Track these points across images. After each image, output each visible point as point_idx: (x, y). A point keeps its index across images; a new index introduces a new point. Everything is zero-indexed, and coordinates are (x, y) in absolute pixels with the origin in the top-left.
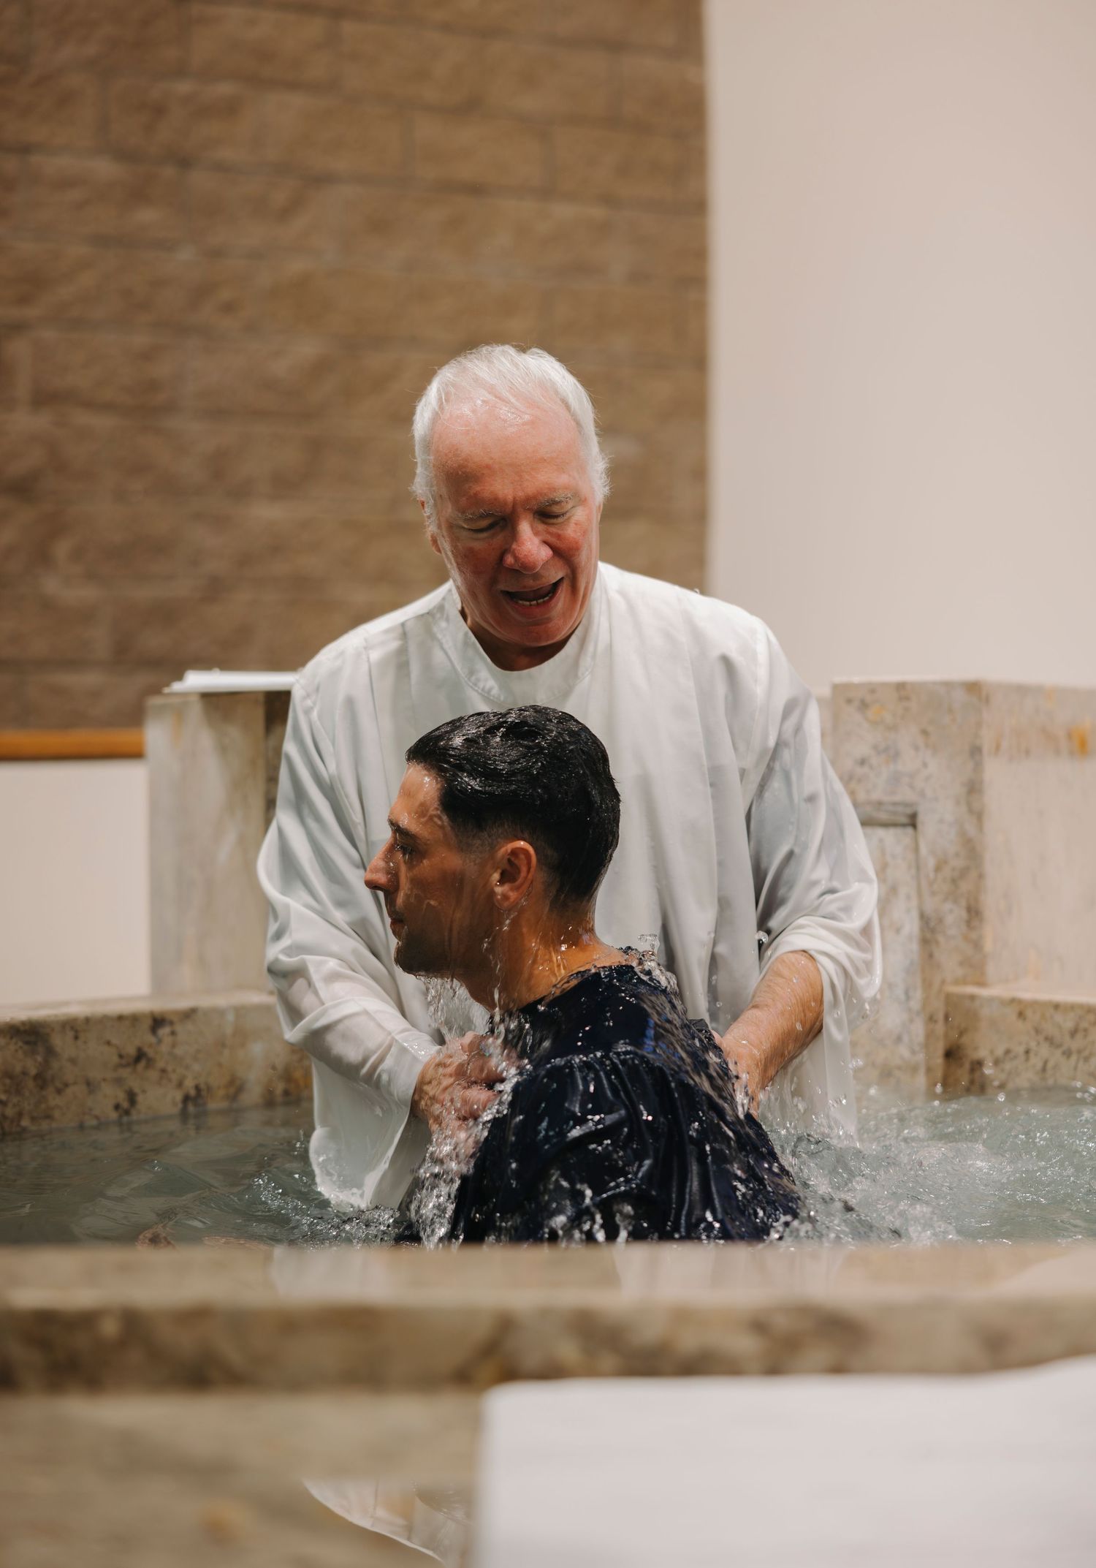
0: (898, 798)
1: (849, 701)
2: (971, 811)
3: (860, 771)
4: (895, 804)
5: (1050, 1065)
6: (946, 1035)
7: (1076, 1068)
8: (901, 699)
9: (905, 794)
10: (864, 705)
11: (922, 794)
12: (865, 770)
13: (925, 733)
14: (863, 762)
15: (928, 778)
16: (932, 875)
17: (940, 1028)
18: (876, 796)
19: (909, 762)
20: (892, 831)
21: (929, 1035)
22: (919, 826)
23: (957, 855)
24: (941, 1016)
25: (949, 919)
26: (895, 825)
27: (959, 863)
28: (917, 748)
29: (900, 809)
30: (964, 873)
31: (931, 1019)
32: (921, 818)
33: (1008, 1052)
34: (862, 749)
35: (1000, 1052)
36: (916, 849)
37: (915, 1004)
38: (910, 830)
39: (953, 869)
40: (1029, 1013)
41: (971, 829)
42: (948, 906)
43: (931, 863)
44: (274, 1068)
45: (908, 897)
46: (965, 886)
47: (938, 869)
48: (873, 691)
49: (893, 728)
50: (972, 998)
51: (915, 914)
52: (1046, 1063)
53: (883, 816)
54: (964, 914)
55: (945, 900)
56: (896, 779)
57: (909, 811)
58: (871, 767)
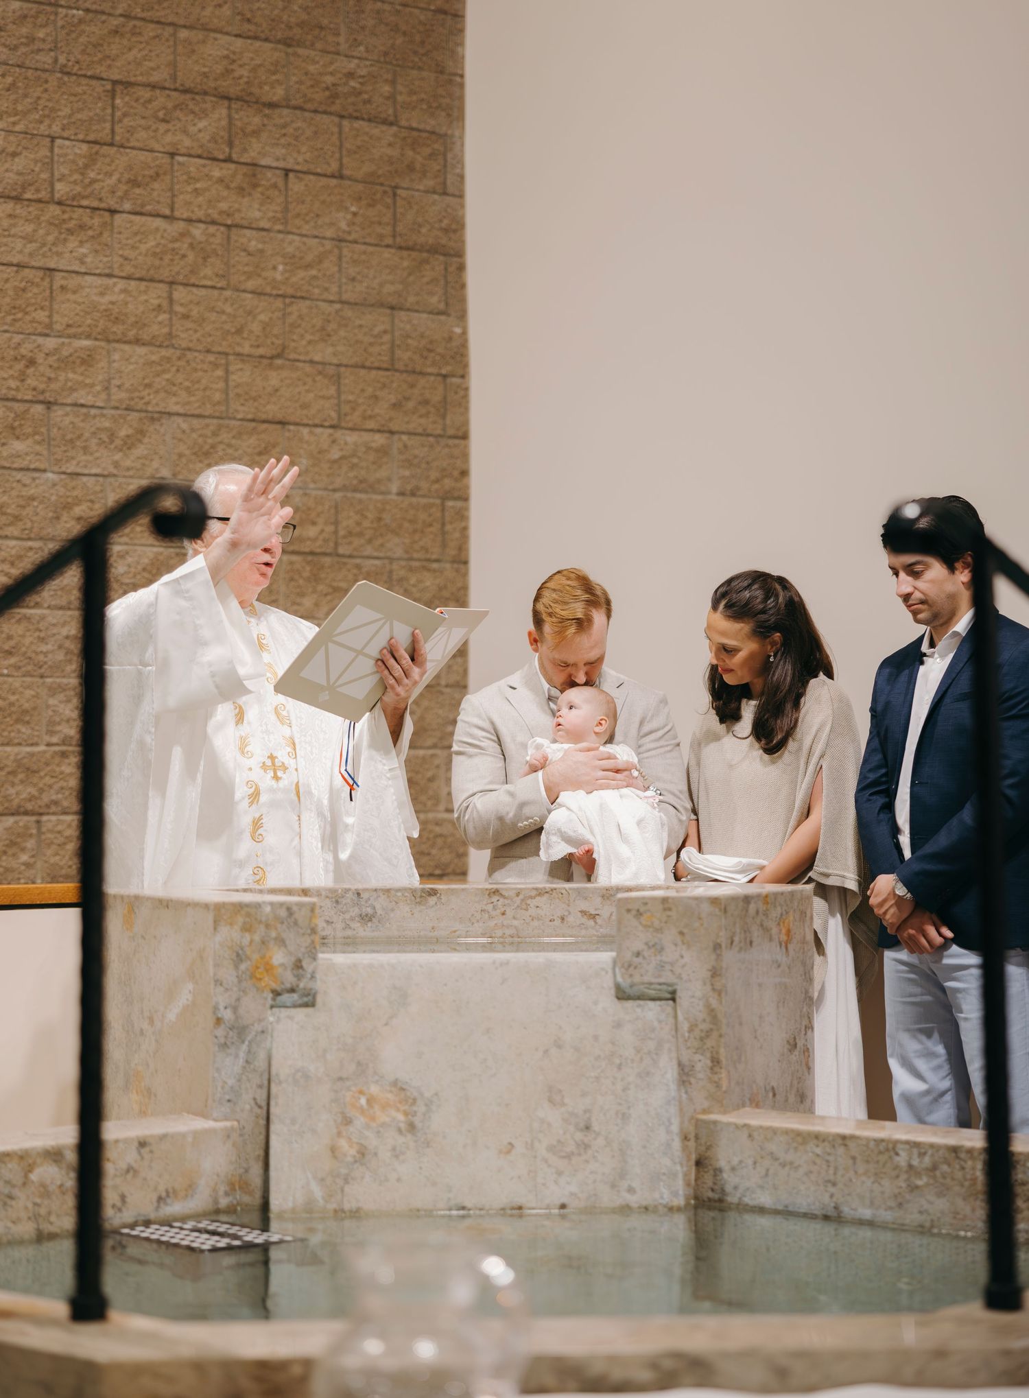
0: (662, 980)
1: (629, 911)
2: (714, 989)
3: (636, 960)
4: (660, 984)
5: (771, 1172)
6: (696, 1148)
7: (788, 1175)
8: (665, 910)
9: (667, 977)
10: (639, 914)
11: (680, 977)
12: (640, 960)
13: (681, 933)
14: (638, 954)
15: (683, 966)
16: (687, 1035)
17: (692, 1144)
18: (647, 979)
19: (670, 954)
20: (658, 1003)
21: (685, 1148)
22: (678, 1000)
23: (704, 1020)
24: (692, 1136)
25: (699, 1066)
26: (660, 999)
27: (705, 1026)
28: (676, 945)
29: (664, 987)
30: (708, 1033)
31: (686, 1138)
32: (679, 994)
33: (741, 1162)
34: (638, 945)
35: (735, 1161)
36: (676, 1017)
37: (675, 1128)
38: (671, 1002)
39: (702, 1031)
40: (755, 1134)
41: (714, 1002)
42: (698, 1057)
43: (685, 1026)
44: (218, 1175)
45: (670, 1050)
46: (710, 1043)
47: (691, 1030)
48: (646, 904)
49: (659, 930)
50: (715, 1123)
51: (675, 1062)
52: (768, 1170)
53: (652, 993)
54: (709, 1063)
55: (696, 1053)
56: (661, 966)
57: (670, 989)
58: (644, 958)
